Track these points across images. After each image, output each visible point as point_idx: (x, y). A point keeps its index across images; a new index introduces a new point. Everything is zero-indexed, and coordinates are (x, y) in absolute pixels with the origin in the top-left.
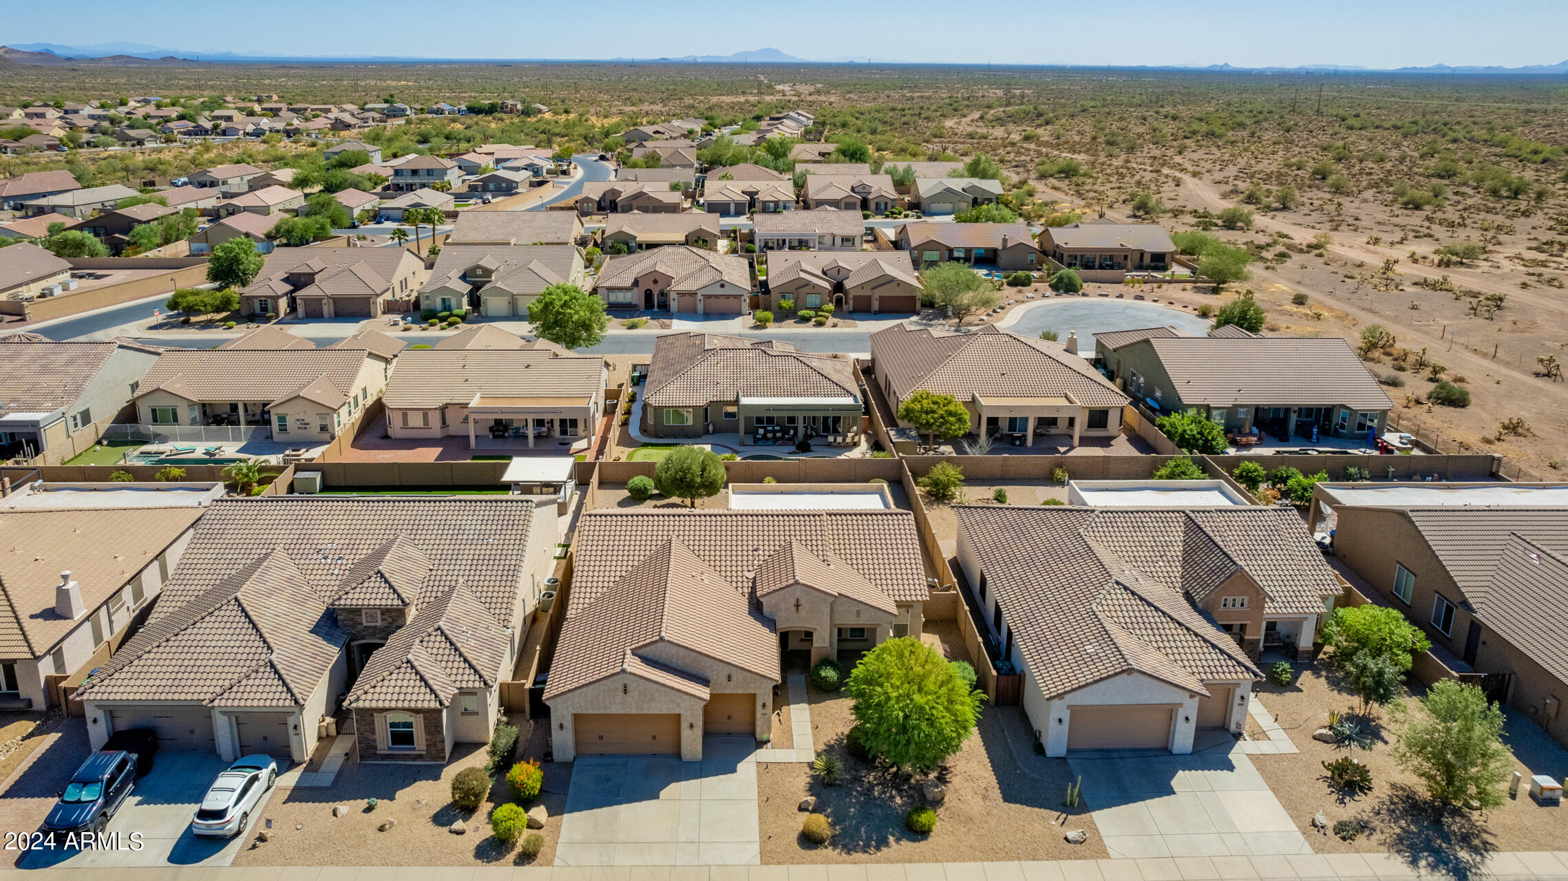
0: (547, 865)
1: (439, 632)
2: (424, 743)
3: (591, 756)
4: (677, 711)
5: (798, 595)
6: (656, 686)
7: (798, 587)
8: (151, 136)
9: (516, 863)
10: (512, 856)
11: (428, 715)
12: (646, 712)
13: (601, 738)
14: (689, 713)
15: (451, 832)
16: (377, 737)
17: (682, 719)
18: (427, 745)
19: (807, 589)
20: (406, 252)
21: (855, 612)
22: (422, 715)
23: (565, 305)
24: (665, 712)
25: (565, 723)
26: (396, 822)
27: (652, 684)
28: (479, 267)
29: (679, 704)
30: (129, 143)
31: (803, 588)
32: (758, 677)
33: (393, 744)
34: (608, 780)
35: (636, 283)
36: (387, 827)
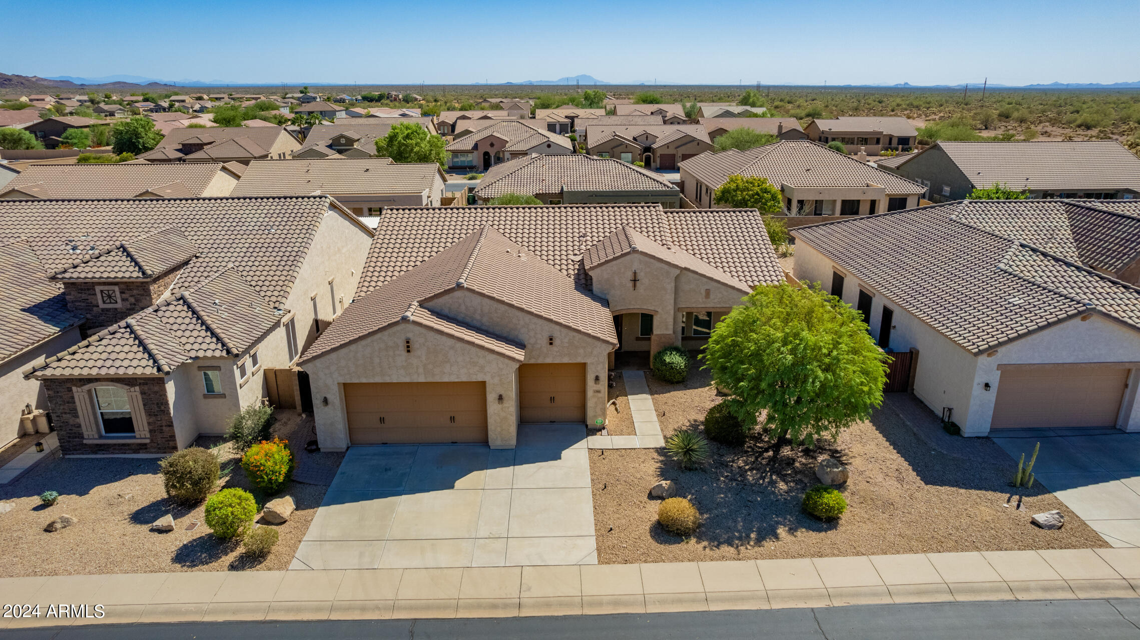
0: (279, 569)
1: (181, 302)
2: (147, 429)
3: (371, 444)
4: (480, 378)
5: (636, 266)
6: (451, 342)
7: (636, 255)
8: (120, 109)
9: (233, 567)
10: (231, 557)
11: (146, 388)
12: (437, 379)
13: (382, 420)
14: (496, 380)
15: (152, 530)
16: (81, 420)
17: (488, 389)
18: (151, 431)
19: (647, 259)
20: (283, 131)
21: (703, 292)
22: (137, 388)
23: (408, 137)
24: (464, 379)
25: (330, 397)
26: (75, 520)
27: (444, 338)
28: (342, 136)
29: (482, 368)
30: (103, 114)
31: (642, 257)
32: (589, 340)
33: (106, 432)
34: (387, 470)
35: (476, 147)
36: (58, 526)
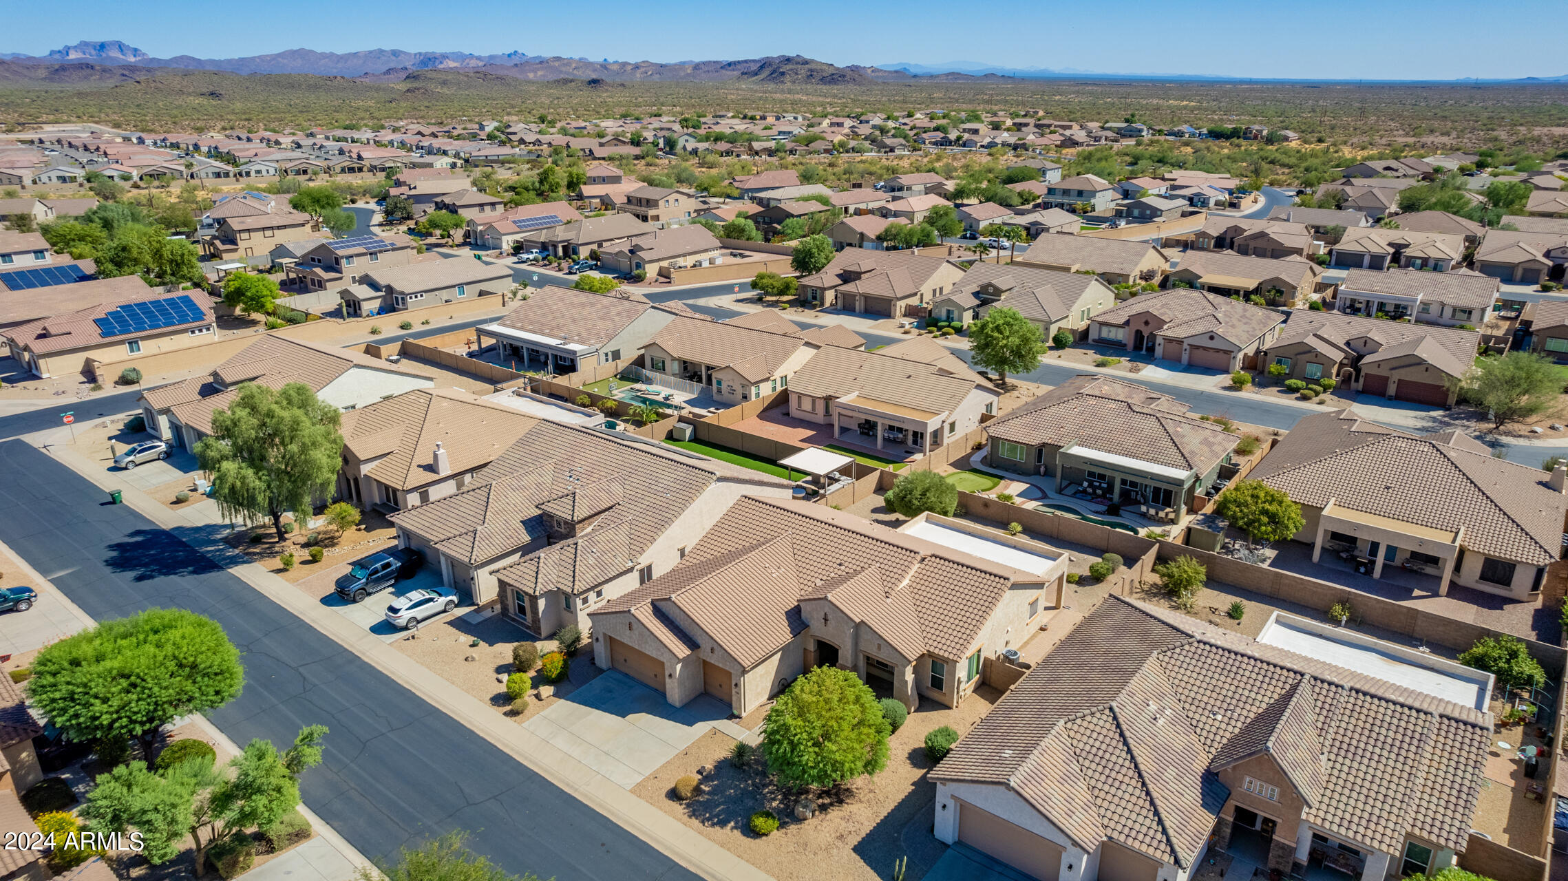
0: (518, 723)
1: (575, 546)
2: (531, 618)
3: (620, 672)
4: (661, 659)
5: (827, 610)
6: (648, 632)
7: (827, 603)
9: (506, 714)
10: (508, 708)
11: (532, 599)
12: (643, 650)
13: (625, 661)
14: (668, 664)
15: (496, 679)
17: (665, 667)
18: (533, 620)
19: (834, 608)
20: (946, 264)
21: (876, 644)
22: (529, 598)
25: (599, 637)
26: (478, 660)
27: (646, 629)
28: (990, 285)
29: (662, 654)
31: (831, 605)
32: (732, 659)
33: (518, 612)
34: (610, 691)
35: (1127, 323)
36: (470, 659)
